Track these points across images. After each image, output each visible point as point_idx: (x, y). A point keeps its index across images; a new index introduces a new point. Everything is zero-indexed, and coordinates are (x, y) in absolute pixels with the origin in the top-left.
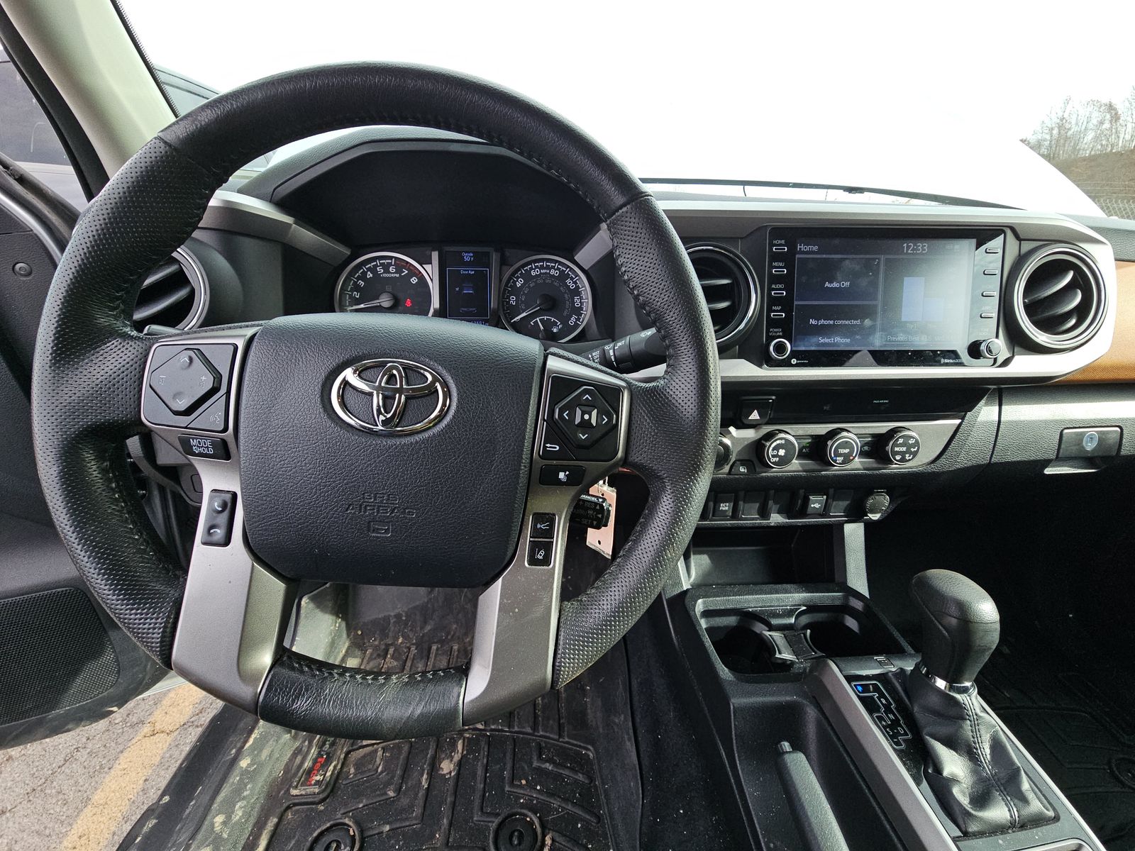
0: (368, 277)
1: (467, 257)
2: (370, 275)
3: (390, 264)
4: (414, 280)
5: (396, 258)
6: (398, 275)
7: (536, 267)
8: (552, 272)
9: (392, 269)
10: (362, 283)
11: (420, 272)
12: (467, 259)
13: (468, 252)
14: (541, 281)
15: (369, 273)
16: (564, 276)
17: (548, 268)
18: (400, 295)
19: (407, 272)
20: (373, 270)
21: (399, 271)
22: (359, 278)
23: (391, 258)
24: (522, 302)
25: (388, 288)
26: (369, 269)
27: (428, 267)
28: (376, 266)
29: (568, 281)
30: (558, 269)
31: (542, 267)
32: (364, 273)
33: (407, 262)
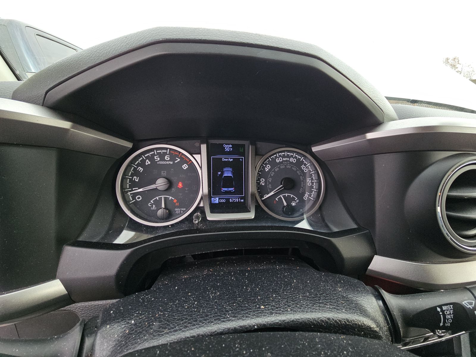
0: (147, 164)
1: (228, 148)
2: (148, 162)
3: (165, 154)
4: (185, 167)
5: (170, 149)
6: (171, 163)
7: (280, 156)
8: (292, 160)
9: (167, 158)
10: (141, 169)
11: (190, 160)
12: (227, 149)
13: (228, 144)
14: (284, 167)
15: (147, 160)
16: (299, 163)
17: (288, 156)
18: (174, 179)
19: (179, 160)
20: (151, 158)
21: (172, 159)
22: (138, 165)
23: (167, 149)
24: (270, 183)
25: (164, 173)
26: (147, 158)
27: (197, 157)
28: (154, 155)
29: (303, 166)
30: (296, 157)
31: (284, 156)
32: (143, 161)
33: (180, 152)
